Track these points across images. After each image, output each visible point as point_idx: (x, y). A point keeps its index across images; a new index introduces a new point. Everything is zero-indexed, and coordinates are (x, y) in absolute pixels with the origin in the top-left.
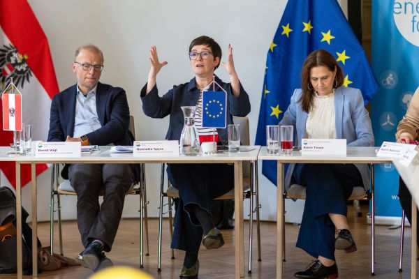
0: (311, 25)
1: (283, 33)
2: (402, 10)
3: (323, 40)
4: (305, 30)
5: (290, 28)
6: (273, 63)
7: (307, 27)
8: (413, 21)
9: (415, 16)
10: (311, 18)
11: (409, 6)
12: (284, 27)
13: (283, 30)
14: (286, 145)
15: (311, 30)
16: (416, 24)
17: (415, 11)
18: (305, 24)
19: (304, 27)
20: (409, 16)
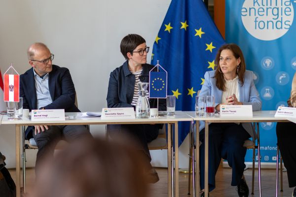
0: (187, 24)
1: (166, 30)
2: (248, 13)
3: (196, 35)
4: (182, 27)
5: (171, 26)
6: (158, 52)
7: (184, 25)
8: (256, 21)
9: (257, 17)
10: (187, 19)
11: (253, 11)
12: (166, 25)
13: (165, 28)
14: (210, 110)
15: (187, 27)
16: (257, 23)
17: (257, 13)
18: (182, 23)
19: (181, 25)
20: (253, 17)
